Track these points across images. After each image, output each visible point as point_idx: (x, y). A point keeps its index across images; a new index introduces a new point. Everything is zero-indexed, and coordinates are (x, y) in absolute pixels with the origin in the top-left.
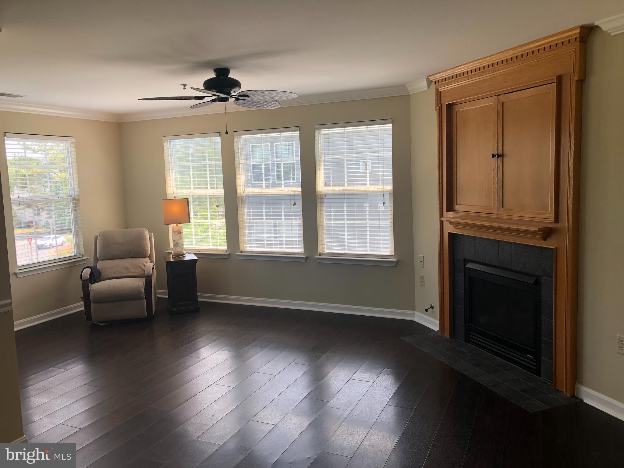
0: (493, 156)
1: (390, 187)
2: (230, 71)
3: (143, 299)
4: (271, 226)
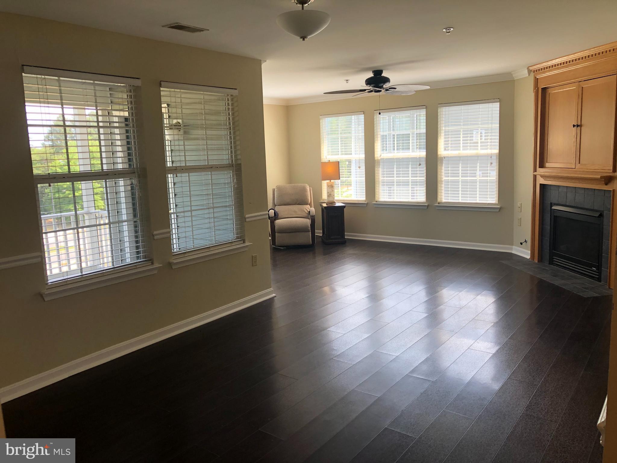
0: (574, 126)
1: (496, 151)
2: (383, 71)
3: (309, 231)
4: (400, 182)
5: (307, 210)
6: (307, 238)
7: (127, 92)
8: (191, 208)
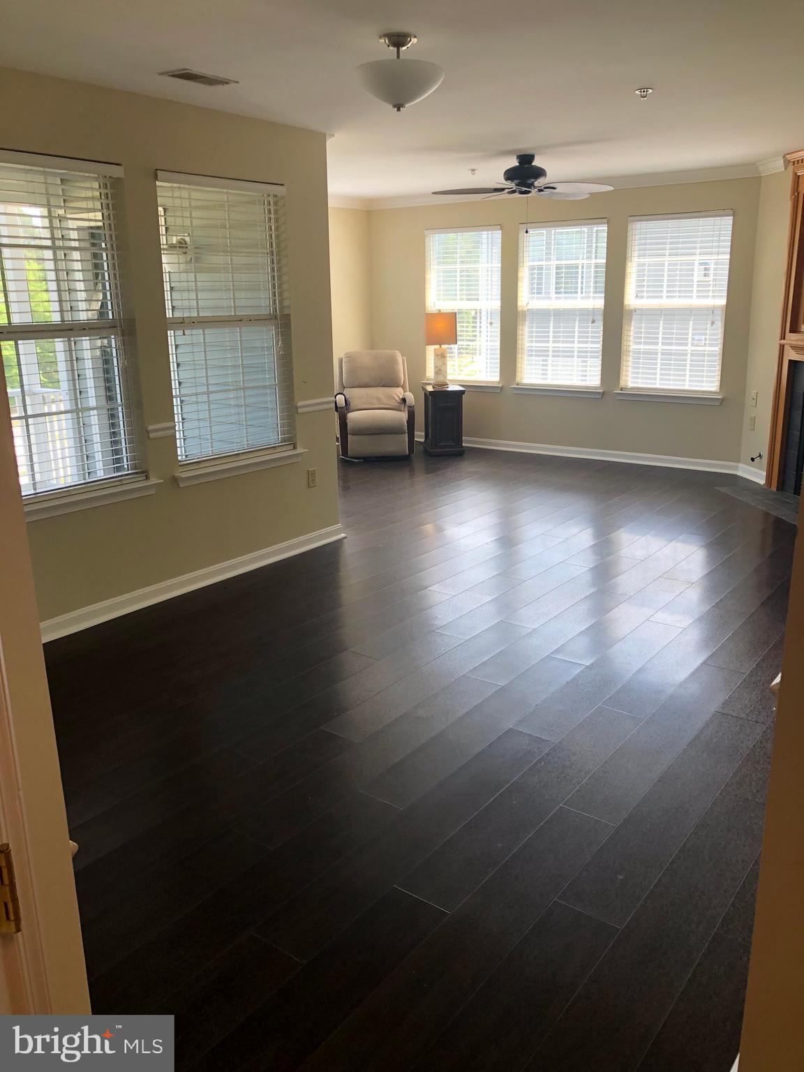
1: (723, 302)
2: (536, 157)
3: (405, 433)
4: (559, 351)
5: (398, 396)
6: (399, 445)
7: (100, 187)
8: (208, 388)
